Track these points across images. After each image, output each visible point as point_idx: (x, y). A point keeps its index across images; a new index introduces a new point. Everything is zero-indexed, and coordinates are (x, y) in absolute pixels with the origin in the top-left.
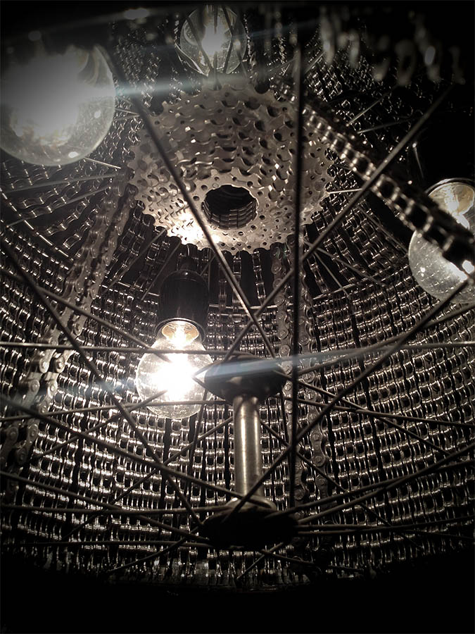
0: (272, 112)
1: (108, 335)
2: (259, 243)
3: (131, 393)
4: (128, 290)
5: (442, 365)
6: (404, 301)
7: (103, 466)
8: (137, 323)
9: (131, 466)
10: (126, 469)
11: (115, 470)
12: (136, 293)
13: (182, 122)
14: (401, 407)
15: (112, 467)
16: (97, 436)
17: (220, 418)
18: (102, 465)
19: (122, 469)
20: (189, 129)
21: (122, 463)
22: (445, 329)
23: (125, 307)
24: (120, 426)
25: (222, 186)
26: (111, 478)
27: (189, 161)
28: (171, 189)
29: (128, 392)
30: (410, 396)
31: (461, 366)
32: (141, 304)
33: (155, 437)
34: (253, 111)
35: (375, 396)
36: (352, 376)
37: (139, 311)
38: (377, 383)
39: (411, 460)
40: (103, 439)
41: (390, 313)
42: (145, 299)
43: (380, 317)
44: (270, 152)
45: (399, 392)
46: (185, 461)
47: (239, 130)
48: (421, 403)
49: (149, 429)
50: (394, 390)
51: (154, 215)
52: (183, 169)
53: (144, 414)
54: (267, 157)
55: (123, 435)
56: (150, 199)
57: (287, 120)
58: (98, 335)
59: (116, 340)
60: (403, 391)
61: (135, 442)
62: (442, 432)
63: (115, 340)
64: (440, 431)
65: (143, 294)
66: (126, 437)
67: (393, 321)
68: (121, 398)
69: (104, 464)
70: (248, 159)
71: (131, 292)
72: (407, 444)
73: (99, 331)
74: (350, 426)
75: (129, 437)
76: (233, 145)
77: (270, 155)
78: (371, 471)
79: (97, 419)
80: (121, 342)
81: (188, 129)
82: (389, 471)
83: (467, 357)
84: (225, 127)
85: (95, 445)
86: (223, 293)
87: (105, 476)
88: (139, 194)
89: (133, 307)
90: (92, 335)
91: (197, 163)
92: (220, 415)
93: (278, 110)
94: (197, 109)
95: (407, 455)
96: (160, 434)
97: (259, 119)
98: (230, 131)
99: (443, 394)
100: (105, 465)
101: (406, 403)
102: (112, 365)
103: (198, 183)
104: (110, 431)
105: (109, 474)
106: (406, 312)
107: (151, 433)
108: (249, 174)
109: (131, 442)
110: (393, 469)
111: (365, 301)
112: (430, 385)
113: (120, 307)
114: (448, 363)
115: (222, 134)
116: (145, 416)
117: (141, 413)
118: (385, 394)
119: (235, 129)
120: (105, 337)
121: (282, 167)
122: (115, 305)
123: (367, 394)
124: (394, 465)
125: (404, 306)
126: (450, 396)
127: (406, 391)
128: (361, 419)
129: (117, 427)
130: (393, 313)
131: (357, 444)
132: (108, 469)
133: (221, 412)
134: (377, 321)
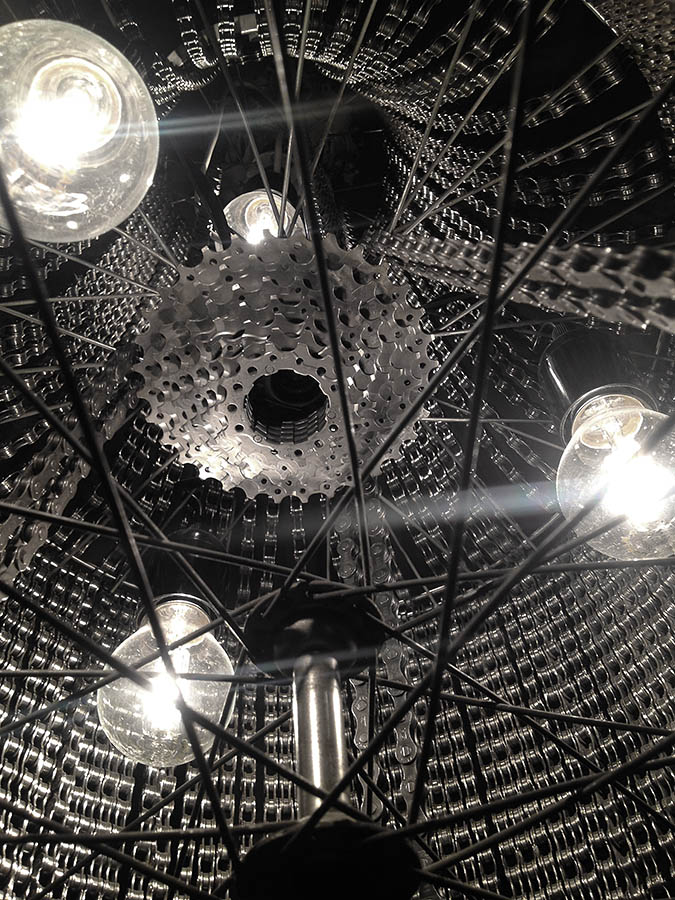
0: (358, 277)
1: (50, 637)
2: (319, 484)
3: (78, 734)
4: (92, 575)
5: (592, 702)
6: (523, 611)
7: (18, 855)
8: (102, 626)
9: (66, 861)
10: (57, 865)
11: (37, 865)
12: (103, 582)
13: (229, 279)
14: (529, 772)
15: (32, 859)
16: (13, 800)
17: (227, 793)
18: (15, 852)
19: (51, 863)
20: (238, 287)
21: (51, 853)
22: (593, 647)
23: (84, 600)
24: (54, 790)
25: (279, 371)
26: (28, 881)
27: (233, 334)
28: (199, 376)
29: (74, 733)
30: (543, 754)
31: (622, 701)
32: (110, 597)
33: (113, 815)
34: (333, 273)
35: (487, 759)
36: (447, 727)
37: (107, 608)
38: (489, 738)
39: (552, 859)
40: (23, 807)
41: (503, 629)
42: (116, 592)
43: (488, 635)
44: (352, 331)
45: (525, 749)
46: (162, 859)
47: (310, 297)
48: (564, 764)
49: (104, 801)
50: (516, 748)
51: (162, 425)
52: (223, 344)
53: (97, 774)
54: (348, 339)
55: (58, 805)
56: (161, 396)
57: (378, 293)
58: (34, 637)
59: (63, 649)
60: (531, 747)
61: (77, 820)
62: (601, 808)
63: (61, 648)
64: (598, 807)
65: (114, 582)
66: (62, 807)
67: (507, 640)
68: (60, 744)
69: (18, 853)
70: (321, 337)
71: (97, 578)
72: (544, 832)
73: (37, 630)
74: (448, 808)
75: (68, 809)
76: (301, 316)
77: (352, 336)
78: (485, 882)
79: (16, 773)
80: (70, 654)
81: (236, 287)
82: (515, 880)
83: (630, 686)
84: (291, 290)
85: (7, 814)
86: (244, 588)
87: (18, 876)
88: (145, 387)
89: (96, 603)
90: (23, 635)
91: (244, 336)
92: (227, 788)
93: (367, 276)
94: (252, 261)
95: (544, 852)
96: (122, 812)
97: (341, 285)
98: (298, 296)
99: (597, 746)
100: (21, 855)
101: (537, 766)
102: (51, 687)
103: (244, 362)
104: (36, 797)
105: (25, 872)
106: (528, 626)
107: (107, 807)
108: (320, 357)
109: (71, 819)
110: (523, 876)
111: (463, 613)
112: (576, 734)
113: (75, 600)
114: (600, 697)
115: (285, 299)
116: (99, 777)
117: (93, 773)
118: (502, 755)
119: (305, 294)
120: (44, 640)
121: (368, 356)
122: (67, 594)
123: (473, 754)
124: (525, 870)
125: (524, 618)
126: (609, 748)
127: (536, 748)
128: (465, 796)
129: (49, 791)
130: (508, 629)
131: (459, 839)
132: (25, 862)
133: (228, 782)
134: (483, 641)
